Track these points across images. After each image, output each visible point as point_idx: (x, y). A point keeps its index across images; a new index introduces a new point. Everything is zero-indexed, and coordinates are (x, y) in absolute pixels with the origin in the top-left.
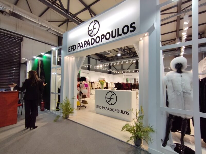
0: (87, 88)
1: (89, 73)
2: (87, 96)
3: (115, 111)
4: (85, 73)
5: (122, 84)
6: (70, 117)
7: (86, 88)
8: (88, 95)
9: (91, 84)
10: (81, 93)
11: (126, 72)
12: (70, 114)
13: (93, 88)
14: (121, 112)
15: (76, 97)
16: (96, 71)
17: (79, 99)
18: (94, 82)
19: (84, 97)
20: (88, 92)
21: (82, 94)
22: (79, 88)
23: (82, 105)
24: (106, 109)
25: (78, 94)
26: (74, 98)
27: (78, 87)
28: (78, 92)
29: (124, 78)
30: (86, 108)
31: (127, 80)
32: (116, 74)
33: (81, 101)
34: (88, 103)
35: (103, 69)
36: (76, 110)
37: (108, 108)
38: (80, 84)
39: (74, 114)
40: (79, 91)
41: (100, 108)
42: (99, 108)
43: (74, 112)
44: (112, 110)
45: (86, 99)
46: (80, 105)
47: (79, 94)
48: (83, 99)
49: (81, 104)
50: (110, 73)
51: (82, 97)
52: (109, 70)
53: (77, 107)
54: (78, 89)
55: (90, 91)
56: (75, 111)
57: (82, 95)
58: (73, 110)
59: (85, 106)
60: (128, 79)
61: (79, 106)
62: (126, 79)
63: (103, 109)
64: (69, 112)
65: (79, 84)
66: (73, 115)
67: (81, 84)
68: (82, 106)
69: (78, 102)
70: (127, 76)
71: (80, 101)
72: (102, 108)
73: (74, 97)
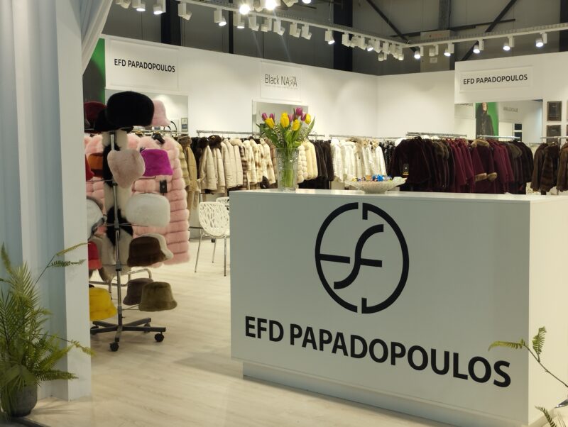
0: (163, 184)
1: (172, 69)
2: (165, 250)
3: (394, 356)
4: (139, 65)
5: (445, 152)
6: (39, 405)
7: (153, 183)
8: (170, 237)
9: (199, 157)
10: (114, 223)
11: (476, 51)
12: (43, 387)
13: (213, 186)
14: (440, 366)
15: (84, 253)
16: (231, 51)
17: (102, 274)
18: (215, 142)
19: (147, 251)
20: (177, 221)
21: (124, 233)
22: (98, 183)
23: (133, 314)
24: (322, 342)
25: (93, 232)
26: (64, 264)
27: (88, 177)
28: (98, 215)
29: (459, 99)
30: (159, 338)
31: (484, 118)
32: (392, 68)
33: (124, 290)
34: (174, 304)
35: (286, 25)
36: (88, 357)
37: (340, 335)
38: (107, 149)
39: (71, 382)
40: (101, 206)
41: (276, 334)
42: (265, 334)
43: (70, 371)
44: (368, 349)
45: (158, 273)
46: (114, 321)
47: (101, 232)
48: (138, 273)
49: (124, 306)
50: (344, 60)
51: (125, 256)
52: (338, 36)
53: (94, 332)
54: (94, 195)
55: (187, 211)
56: (78, 361)
57: (125, 241)
58: (61, 355)
59: (152, 325)
60: (492, 106)
61: (110, 328)
62: (479, 108)
63: (299, 341)
64: (30, 369)
65: (100, 149)
66: (63, 396)
67: (117, 148)
68: (133, 327)
69: (101, 290)
70: (488, 80)
71: (114, 289)
72: (293, 336)
73: (68, 257)
